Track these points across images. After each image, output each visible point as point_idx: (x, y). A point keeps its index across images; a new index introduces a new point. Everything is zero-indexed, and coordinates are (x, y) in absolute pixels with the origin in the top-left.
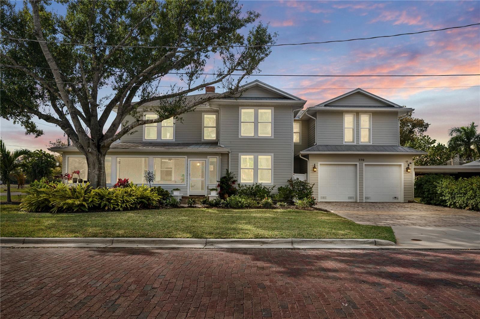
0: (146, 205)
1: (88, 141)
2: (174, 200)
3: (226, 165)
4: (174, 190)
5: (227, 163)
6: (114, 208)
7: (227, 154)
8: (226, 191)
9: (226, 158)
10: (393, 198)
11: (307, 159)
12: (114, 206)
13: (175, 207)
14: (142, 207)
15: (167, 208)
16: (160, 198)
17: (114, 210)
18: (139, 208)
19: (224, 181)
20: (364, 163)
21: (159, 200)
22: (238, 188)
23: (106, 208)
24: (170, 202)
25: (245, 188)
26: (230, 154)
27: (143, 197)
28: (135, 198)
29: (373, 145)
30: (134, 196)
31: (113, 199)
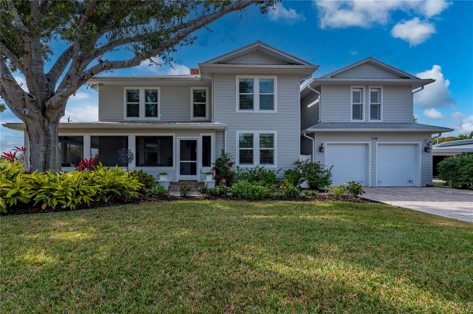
0: (118, 198)
1: (22, 97)
2: (162, 188)
3: (222, 145)
4: (160, 174)
5: (222, 142)
6: (59, 205)
7: (223, 131)
8: (224, 176)
9: (222, 136)
10: (407, 182)
11: (312, 139)
12: (59, 203)
13: (163, 199)
14: (112, 201)
15: (151, 201)
16: (141, 186)
17: (59, 208)
18: (108, 203)
19: (219, 163)
20: (377, 143)
21: (139, 189)
22: (236, 172)
23: (44, 207)
24: (155, 191)
25: (246, 171)
26: (226, 132)
27: (113, 186)
28: (100, 187)
29: (384, 122)
30: (98, 183)
31: (57, 190)
